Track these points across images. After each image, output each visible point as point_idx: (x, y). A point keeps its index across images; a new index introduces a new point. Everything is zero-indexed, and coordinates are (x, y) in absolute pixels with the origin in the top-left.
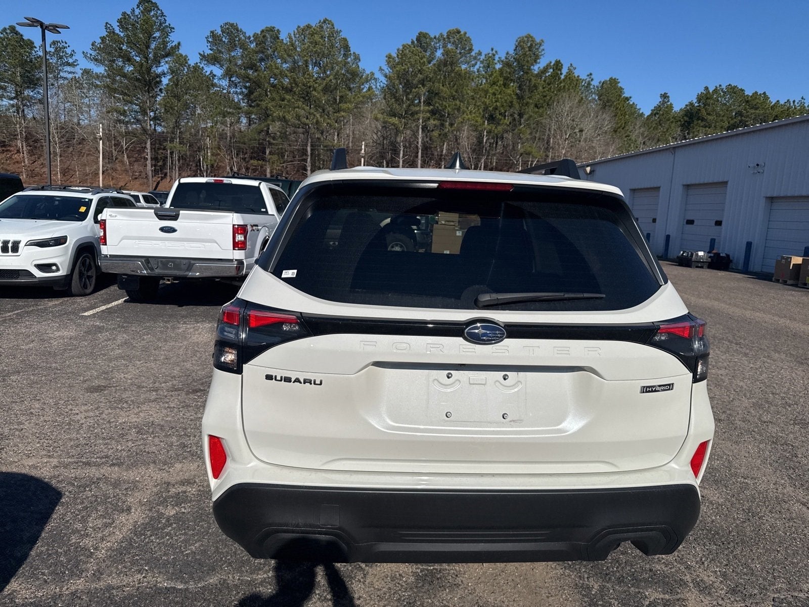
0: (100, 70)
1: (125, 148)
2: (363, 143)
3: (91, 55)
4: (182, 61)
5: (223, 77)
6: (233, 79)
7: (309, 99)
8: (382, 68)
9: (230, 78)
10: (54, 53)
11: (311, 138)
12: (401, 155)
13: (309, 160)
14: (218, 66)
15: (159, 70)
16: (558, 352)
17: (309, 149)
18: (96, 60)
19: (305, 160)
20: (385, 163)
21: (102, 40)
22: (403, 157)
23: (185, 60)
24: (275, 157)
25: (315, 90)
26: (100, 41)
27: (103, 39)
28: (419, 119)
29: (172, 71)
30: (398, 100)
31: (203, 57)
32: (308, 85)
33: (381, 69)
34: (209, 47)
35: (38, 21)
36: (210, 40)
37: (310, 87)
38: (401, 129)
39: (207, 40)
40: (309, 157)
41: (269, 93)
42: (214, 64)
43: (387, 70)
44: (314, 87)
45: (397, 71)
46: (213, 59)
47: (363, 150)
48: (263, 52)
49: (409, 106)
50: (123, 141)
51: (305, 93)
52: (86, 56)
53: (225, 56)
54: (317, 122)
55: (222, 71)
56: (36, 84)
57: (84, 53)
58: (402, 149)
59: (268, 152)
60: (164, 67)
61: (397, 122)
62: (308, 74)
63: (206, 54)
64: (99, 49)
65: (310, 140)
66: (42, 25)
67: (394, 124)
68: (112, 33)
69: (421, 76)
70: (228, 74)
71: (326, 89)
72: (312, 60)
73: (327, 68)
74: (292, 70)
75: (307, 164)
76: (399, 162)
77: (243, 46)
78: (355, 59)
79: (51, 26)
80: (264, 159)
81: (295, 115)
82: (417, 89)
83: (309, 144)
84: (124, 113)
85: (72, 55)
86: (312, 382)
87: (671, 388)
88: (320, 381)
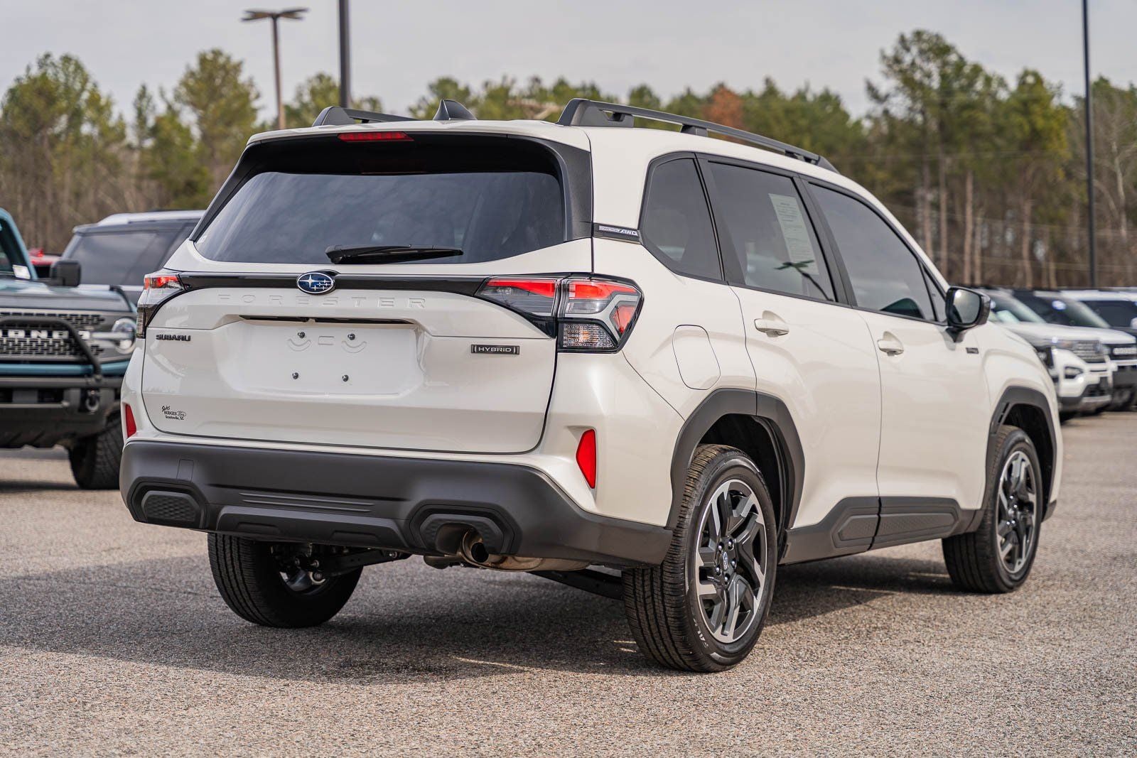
86: (183, 338)
87: (514, 351)
88: (189, 337)
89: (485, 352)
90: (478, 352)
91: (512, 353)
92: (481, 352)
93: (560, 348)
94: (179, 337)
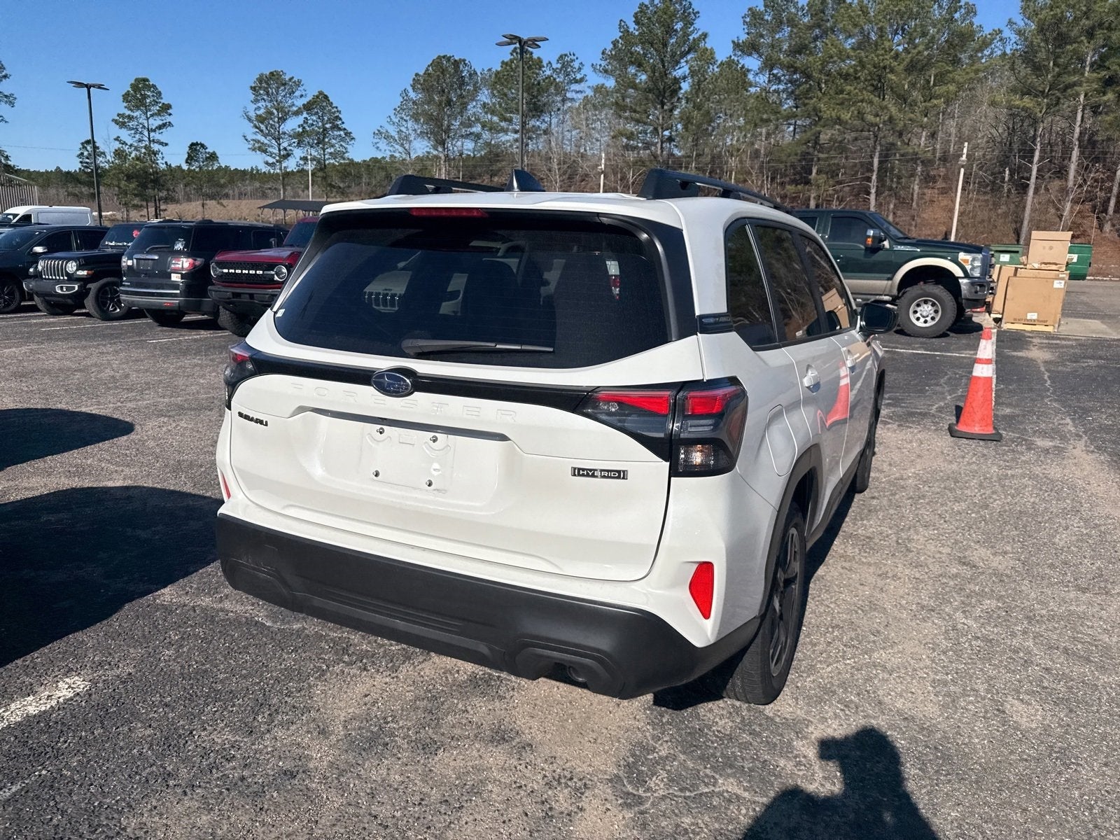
0: (611, 83)
1: (631, 181)
2: (966, 144)
3: (600, 65)
4: (708, 57)
5: (761, 70)
6: (775, 72)
7: (882, 88)
8: (1014, 21)
9: (770, 71)
10: (561, 70)
11: (880, 144)
12: (1036, 158)
13: (874, 177)
14: (756, 56)
15: (678, 73)
16: (469, 413)
17: (876, 161)
18: (606, 71)
19: (869, 179)
20: (1007, 172)
21: (614, 45)
22: (1039, 161)
23: (711, 54)
24: (823, 177)
25: (892, 71)
26: (612, 46)
27: (615, 43)
28: (1078, 95)
29: (693, 73)
30: (1038, 69)
31: (737, 46)
32: (881, 64)
33: (1011, 23)
34: (746, 31)
35: (516, 37)
36: (748, 20)
37: (885, 68)
38: (1040, 115)
39: (744, 21)
40: (875, 174)
41: (823, 86)
42: (750, 55)
43: (1020, 22)
44: (890, 66)
45: (1040, 19)
46: (750, 47)
47: (964, 156)
48: (819, 26)
49: (1059, 75)
50: (629, 173)
51: (876, 78)
52: (595, 69)
53: (767, 40)
54: (891, 119)
55: (760, 63)
56: (542, 111)
57: (593, 65)
58: (1039, 147)
59: (814, 171)
60: (682, 70)
61: (1031, 105)
62: (883, 49)
63: (741, 41)
64: (611, 57)
65: (879, 148)
66: (520, 40)
67: (1025, 109)
68: (626, 33)
69: (1087, 22)
70: (769, 65)
71: (912, 68)
72: (891, 26)
73: (915, 34)
74: (859, 47)
75: (871, 185)
76: (1030, 170)
77: (792, 22)
78: (968, 13)
79: (529, 40)
80: (807, 182)
81: (856, 112)
82: (1075, 45)
83: (877, 154)
84: (630, 136)
85: (580, 69)
86: (261, 422)
87: (620, 475)
88: (266, 422)
89: (588, 475)
90: (579, 475)
91: (619, 477)
92: (583, 475)
93: (674, 472)
94: (257, 419)
